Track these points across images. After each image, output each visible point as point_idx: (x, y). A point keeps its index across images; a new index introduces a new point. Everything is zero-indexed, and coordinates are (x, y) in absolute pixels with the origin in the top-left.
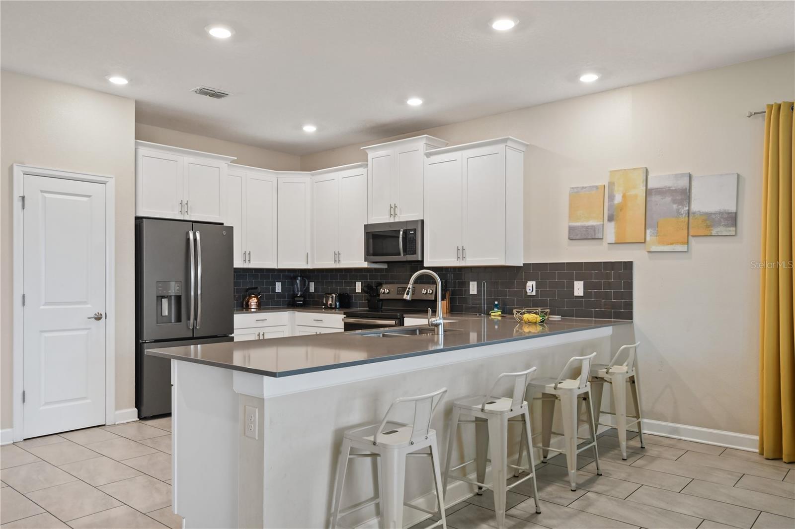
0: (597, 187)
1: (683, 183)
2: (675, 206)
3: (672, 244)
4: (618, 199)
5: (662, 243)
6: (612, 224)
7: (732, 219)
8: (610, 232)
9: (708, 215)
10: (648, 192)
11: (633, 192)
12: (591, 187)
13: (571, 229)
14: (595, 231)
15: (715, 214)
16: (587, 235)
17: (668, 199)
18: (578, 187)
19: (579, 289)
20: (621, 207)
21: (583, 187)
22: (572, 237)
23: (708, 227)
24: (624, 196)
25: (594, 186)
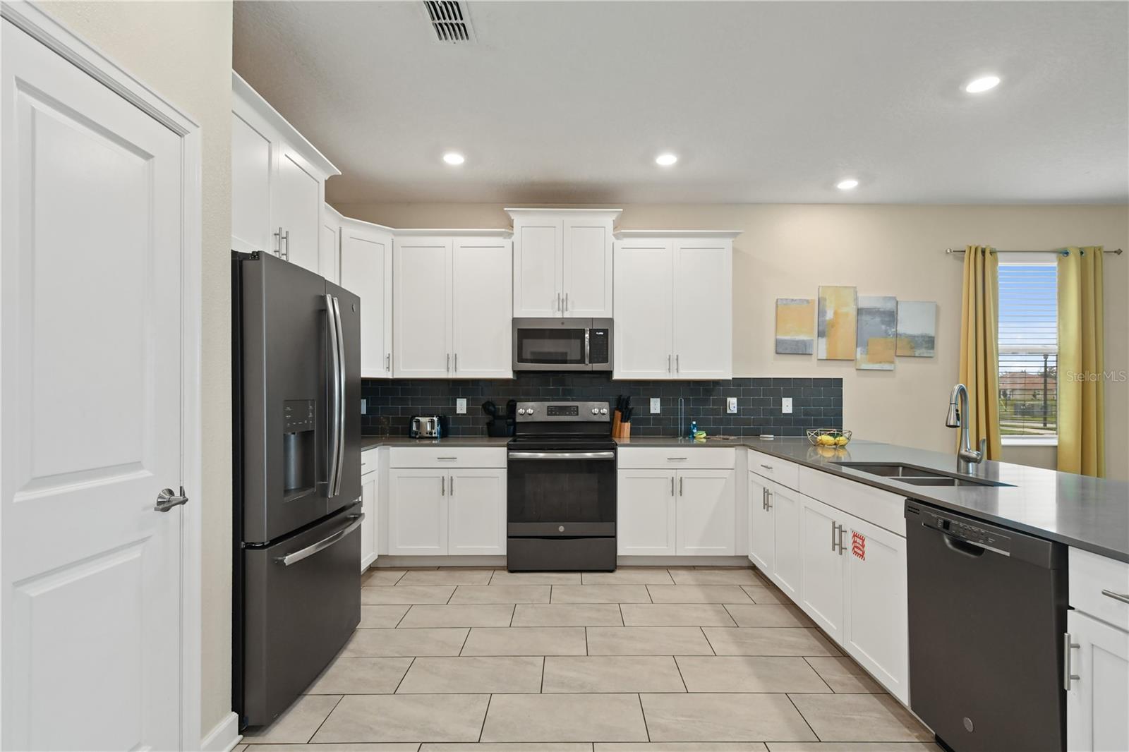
0: (808, 301)
1: (890, 306)
2: (883, 327)
3: (880, 362)
4: (829, 315)
5: (872, 361)
6: (823, 341)
7: (930, 342)
8: (821, 348)
9: (913, 337)
10: (860, 312)
11: (844, 310)
12: (802, 301)
13: (778, 343)
14: (805, 346)
15: (918, 337)
16: (799, 350)
17: (878, 319)
18: (787, 299)
19: (787, 406)
20: (832, 324)
21: (793, 300)
22: (780, 351)
23: (912, 348)
24: (835, 313)
25: (805, 300)
